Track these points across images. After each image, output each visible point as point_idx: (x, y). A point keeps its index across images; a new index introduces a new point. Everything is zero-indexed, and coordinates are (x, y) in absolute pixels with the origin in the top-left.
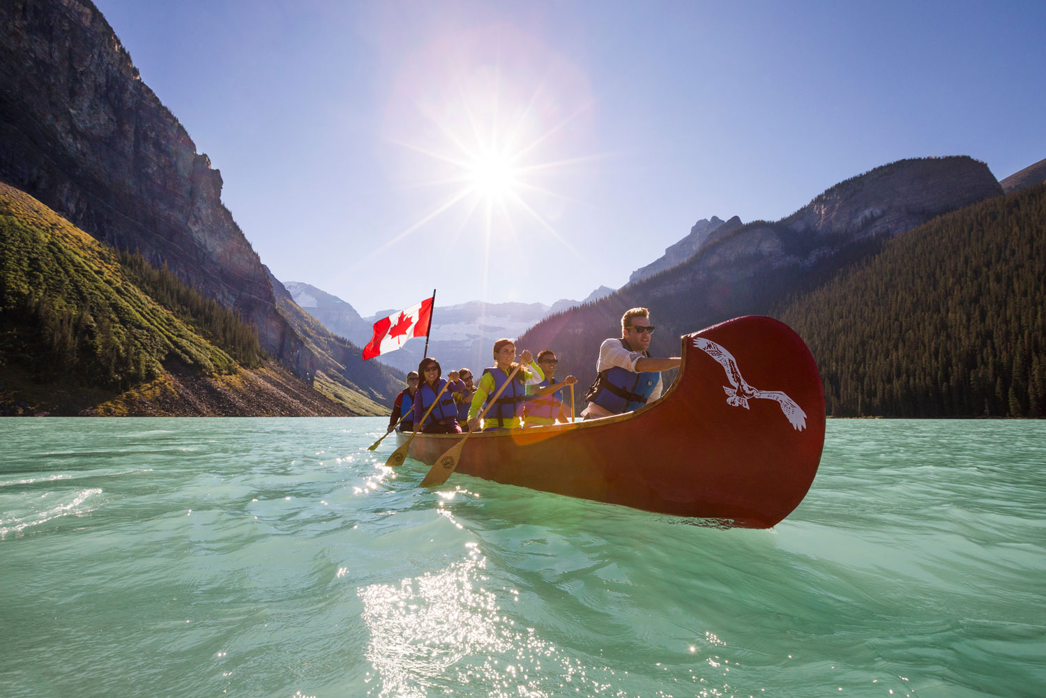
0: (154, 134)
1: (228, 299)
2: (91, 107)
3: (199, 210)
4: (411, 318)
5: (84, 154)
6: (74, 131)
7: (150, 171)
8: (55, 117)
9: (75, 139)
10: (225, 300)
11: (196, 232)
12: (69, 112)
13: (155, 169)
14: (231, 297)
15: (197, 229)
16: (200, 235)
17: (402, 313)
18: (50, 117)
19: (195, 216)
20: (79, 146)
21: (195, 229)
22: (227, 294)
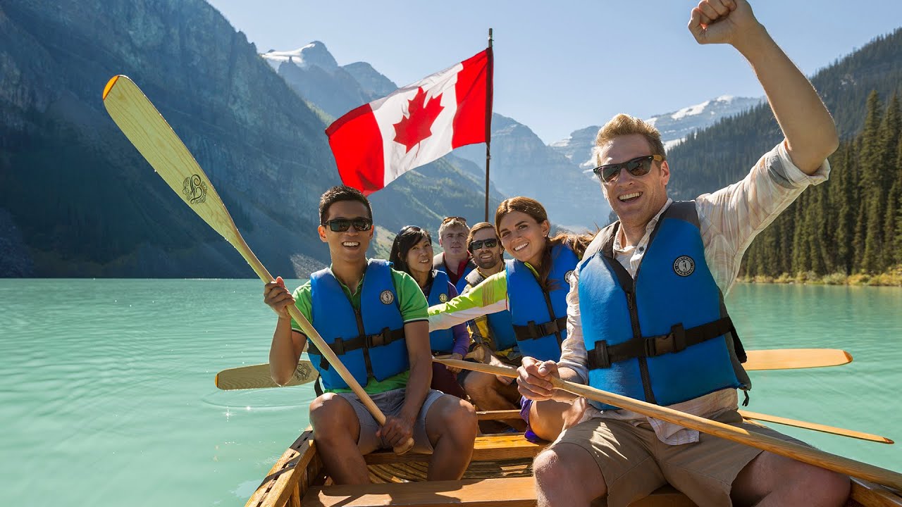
0: (195, 27)
1: (271, 169)
2: (144, 24)
3: (237, 89)
4: (439, 98)
5: (143, 66)
6: (135, 50)
7: (195, 64)
8: (120, 43)
9: (136, 56)
10: (268, 170)
11: (236, 110)
12: (128, 34)
13: (199, 60)
14: (274, 165)
15: (236, 108)
16: (240, 112)
17: (421, 90)
18: (116, 45)
19: (234, 96)
20: (139, 61)
21: (235, 108)
22: (269, 164)
